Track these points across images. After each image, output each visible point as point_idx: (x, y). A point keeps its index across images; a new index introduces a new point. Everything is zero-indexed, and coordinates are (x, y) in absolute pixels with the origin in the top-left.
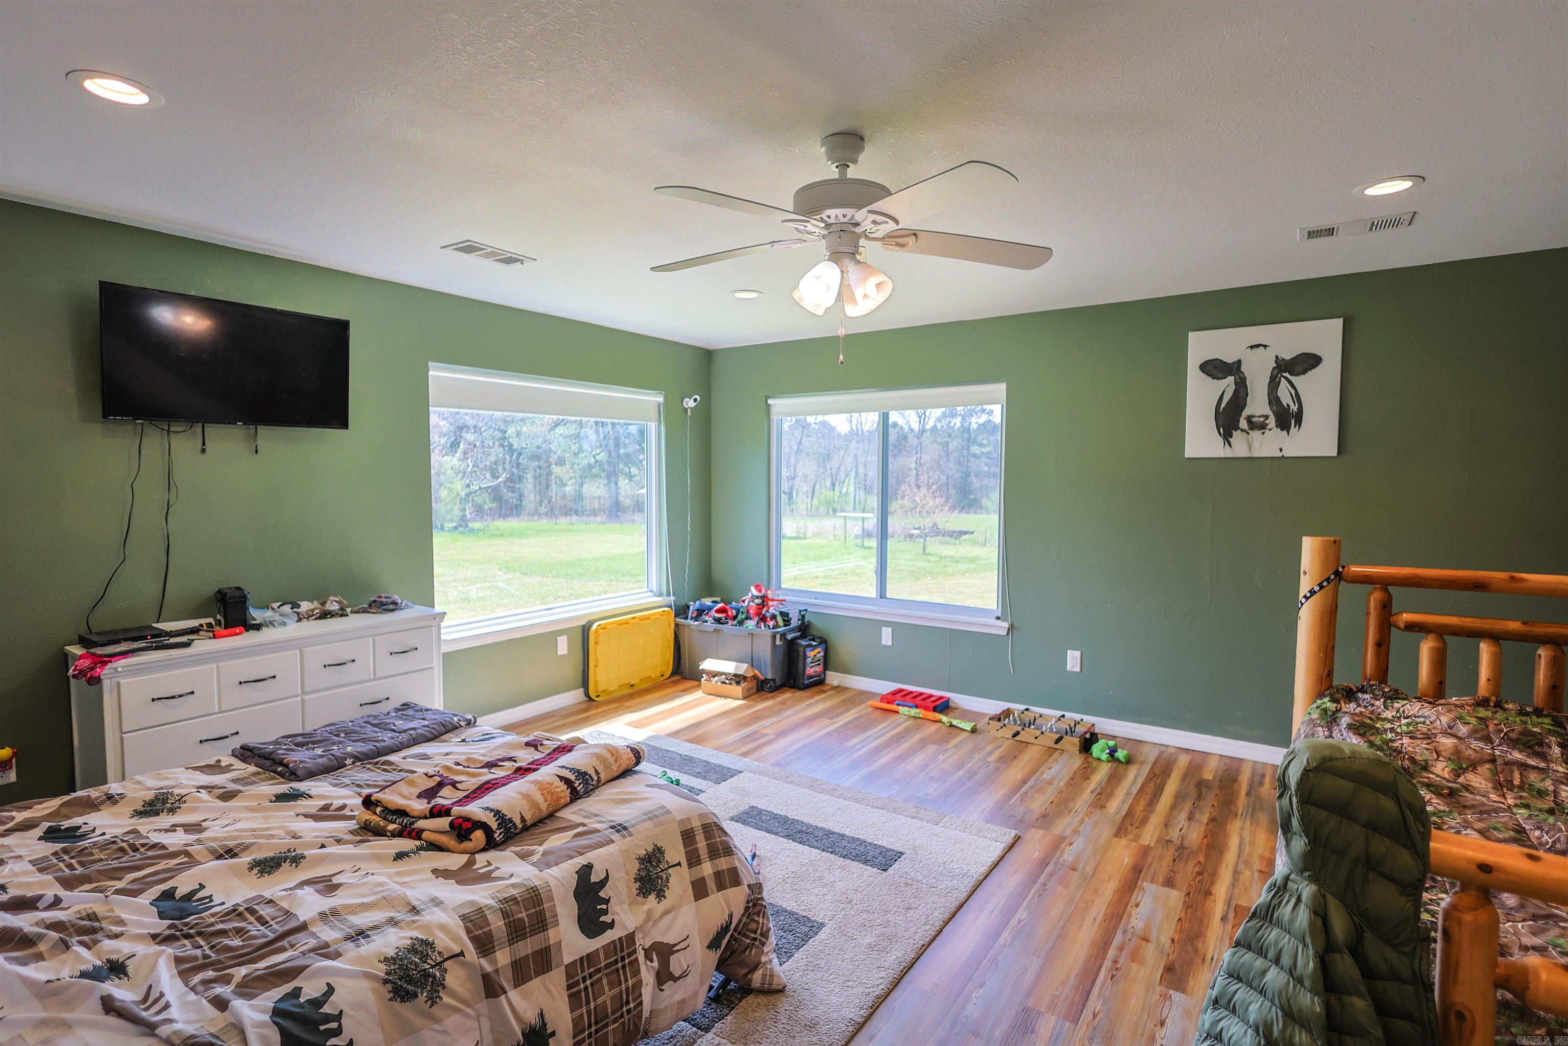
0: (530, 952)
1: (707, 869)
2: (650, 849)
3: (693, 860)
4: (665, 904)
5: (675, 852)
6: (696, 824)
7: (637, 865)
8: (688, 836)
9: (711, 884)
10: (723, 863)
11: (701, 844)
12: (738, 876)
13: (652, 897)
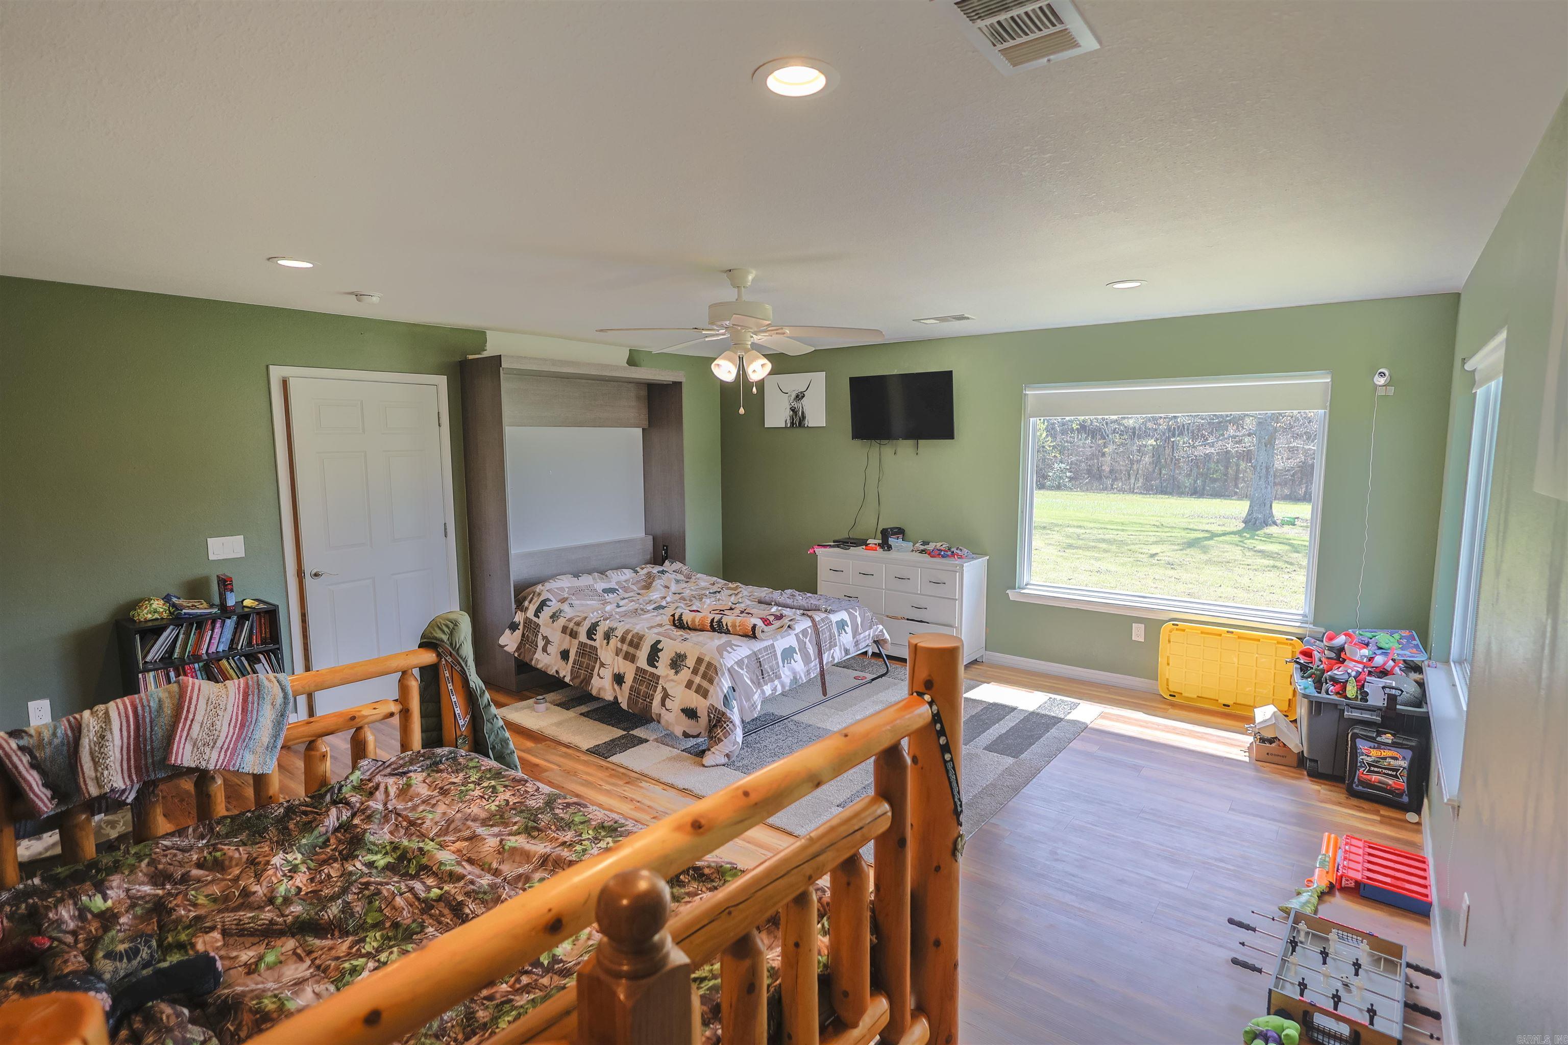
0: (635, 631)
1: (698, 680)
2: (682, 653)
3: (695, 672)
4: (675, 678)
5: (691, 662)
6: (707, 659)
7: (674, 654)
8: (699, 661)
9: (694, 687)
10: (705, 684)
11: (702, 669)
12: (707, 695)
13: (673, 671)
